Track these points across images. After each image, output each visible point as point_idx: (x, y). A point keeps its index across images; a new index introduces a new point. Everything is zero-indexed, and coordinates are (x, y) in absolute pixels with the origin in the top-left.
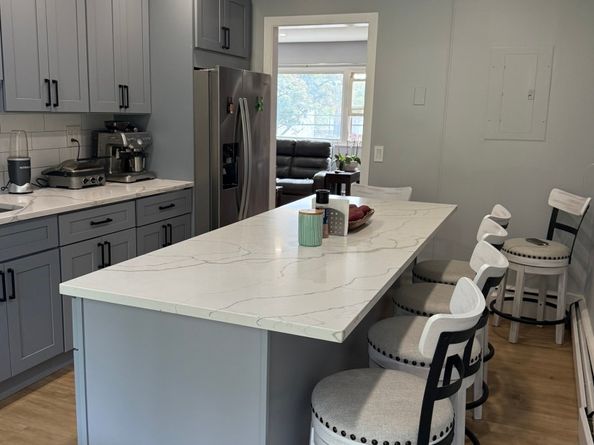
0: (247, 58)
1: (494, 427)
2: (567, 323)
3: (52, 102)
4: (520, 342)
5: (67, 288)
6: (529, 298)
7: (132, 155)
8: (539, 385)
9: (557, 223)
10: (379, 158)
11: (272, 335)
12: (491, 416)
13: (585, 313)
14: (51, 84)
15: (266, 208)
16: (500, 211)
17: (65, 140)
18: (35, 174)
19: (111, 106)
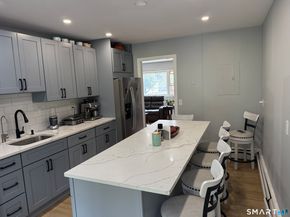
0: (132, 73)
1: (232, 207)
2: (255, 161)
3: (64, 96)
4: (239, 169)
5: (67, 174)
6: (240, 152)
7: (93, 111)
8: (248, 188)
9: (248, 124)
10: (181, 104)
11: (143, 193)
12: (231, 203)
13: (261, 157)
14: (63, 90)
15: (142, 127)
16: (227, 124)
17: (69, 108)
18: (59, 121)
19: (85, 95)
